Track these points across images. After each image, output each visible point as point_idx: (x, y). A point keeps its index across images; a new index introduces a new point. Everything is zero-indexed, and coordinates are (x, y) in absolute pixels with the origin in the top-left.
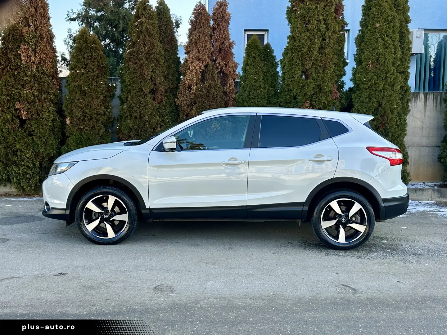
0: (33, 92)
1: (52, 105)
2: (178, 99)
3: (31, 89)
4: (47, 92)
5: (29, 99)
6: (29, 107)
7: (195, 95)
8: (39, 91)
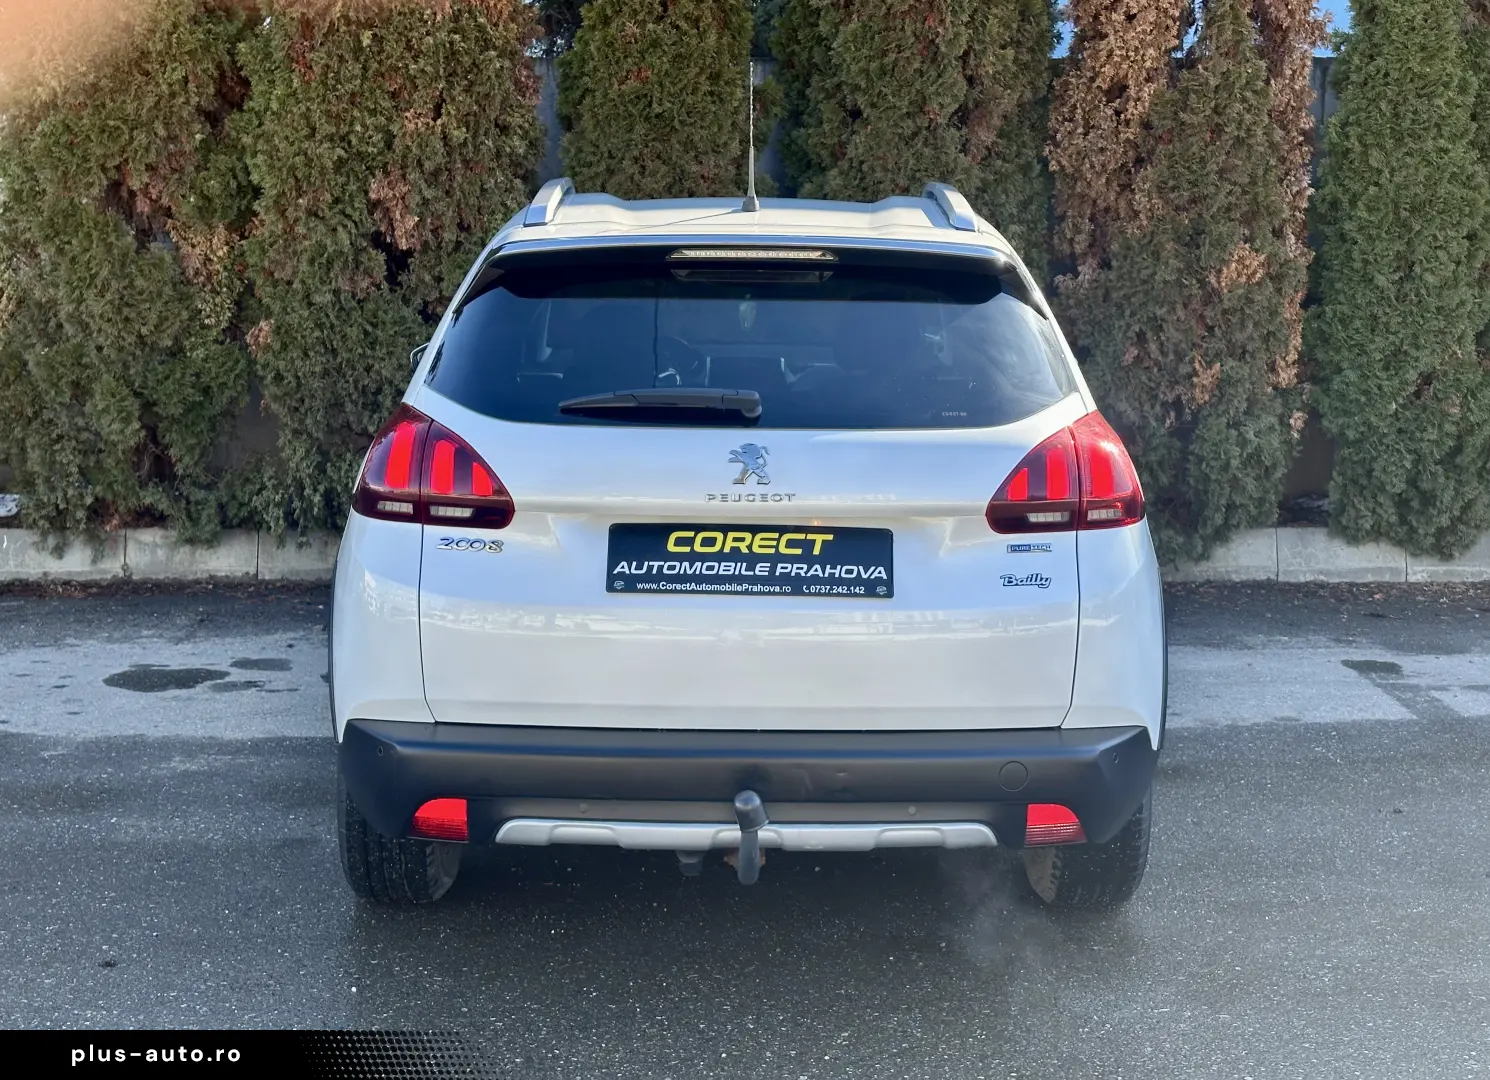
0: (443, 124)
1: (518, 182)
2: (1057, 145)
3: (431, 114)
4: (497, 125)
5: (428, 158)
6: (428, 193)
7: (1146, 125)
8: (464, 121)
